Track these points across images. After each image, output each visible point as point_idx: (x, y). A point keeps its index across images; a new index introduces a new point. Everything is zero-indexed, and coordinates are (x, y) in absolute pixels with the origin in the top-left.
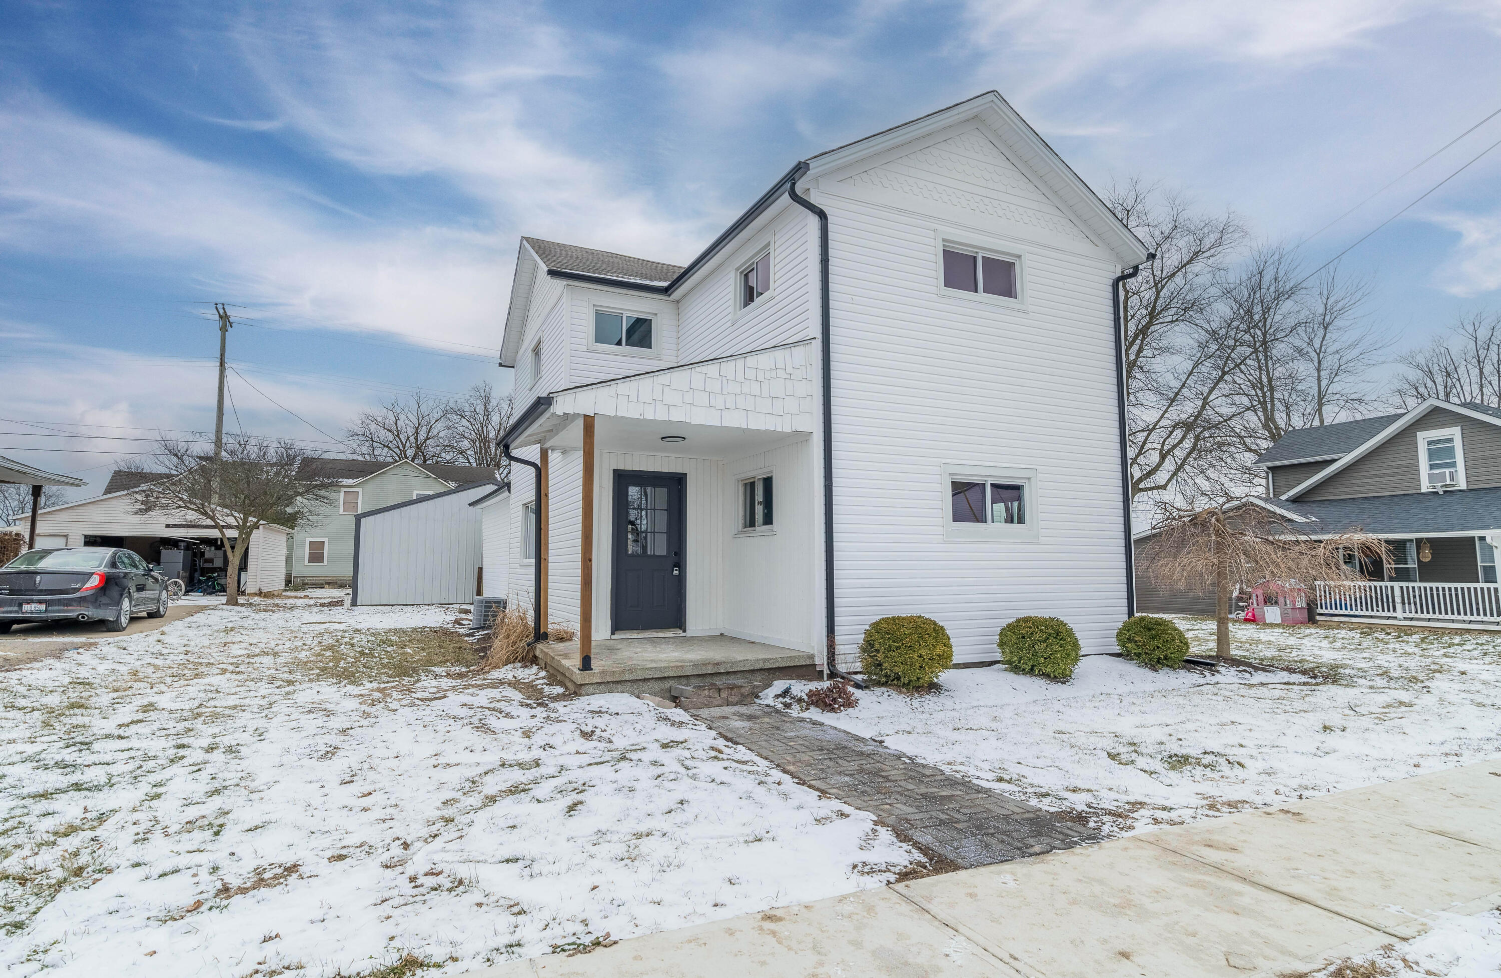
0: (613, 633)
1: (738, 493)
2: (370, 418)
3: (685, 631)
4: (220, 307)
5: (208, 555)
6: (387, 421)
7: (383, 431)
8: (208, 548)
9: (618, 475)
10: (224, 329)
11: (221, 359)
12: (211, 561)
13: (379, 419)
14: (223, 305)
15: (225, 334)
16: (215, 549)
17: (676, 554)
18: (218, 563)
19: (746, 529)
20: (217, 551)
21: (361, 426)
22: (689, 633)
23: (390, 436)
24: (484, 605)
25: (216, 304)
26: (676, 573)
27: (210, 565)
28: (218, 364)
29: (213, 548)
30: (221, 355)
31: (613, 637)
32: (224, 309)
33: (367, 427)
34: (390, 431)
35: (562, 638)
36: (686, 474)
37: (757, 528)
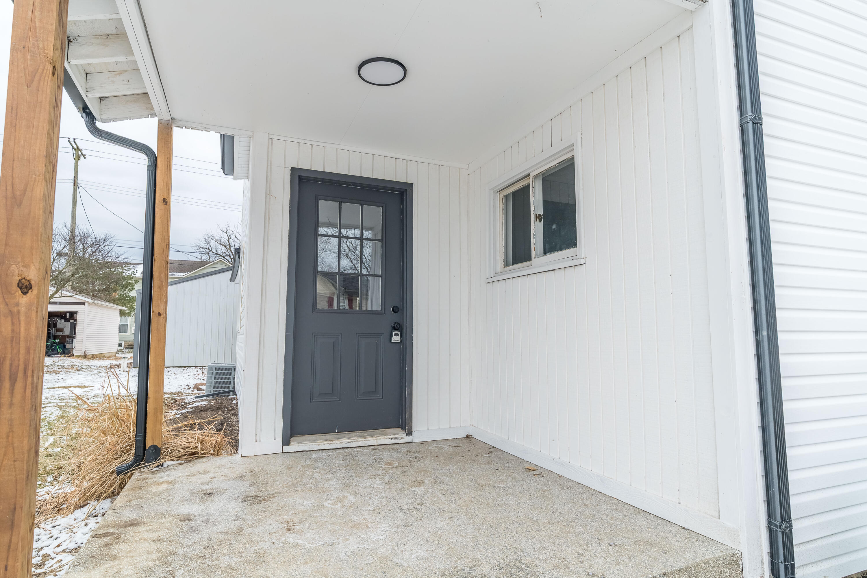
0: (286, 442)
1: (494, 212)
2: (211, 237)
3: (410, 433)
4: (72, 140)
5: (59, 326)
6: (222, 239)
7: (219, 246)
8: (59, 321)
9: (300, 177)
10: (77, 158)
11: (74, 180)
12: (61, 330)
13: (217, 238)
14: (74, 139)
15: (77, 162)
16: (65, 322)
17: (396, 310)
18: (67, 332)
19: (509, 268)
20: (66, 323)
21: (204, 242)
22: (417, 437)
23: (224, 249)
24: (214, 371)
25: (69, 139)
26: (396, 339)
27: (61, 334)
28: (73, 184)
29: (63, 321)
30: (75, 177)
31: (286, 449)
32: (74, 142)
33: (208, 243)
34: (225, 246)
35: (193, 454)
36: (412, 185)
37: (535, 261)
